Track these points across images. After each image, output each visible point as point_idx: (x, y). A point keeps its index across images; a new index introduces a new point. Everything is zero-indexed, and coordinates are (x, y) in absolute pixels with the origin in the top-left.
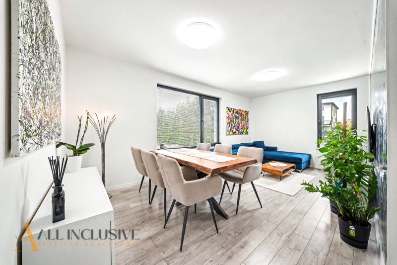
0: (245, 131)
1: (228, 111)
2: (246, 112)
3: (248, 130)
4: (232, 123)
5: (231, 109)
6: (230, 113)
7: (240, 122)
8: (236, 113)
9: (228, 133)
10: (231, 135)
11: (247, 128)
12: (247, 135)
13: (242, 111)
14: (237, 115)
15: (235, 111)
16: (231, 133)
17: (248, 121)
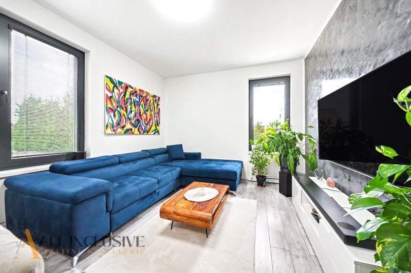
0: (153, 128)
1: (112, 86)
2: (154, 96)
3: (160, 128)
4: (123, 112)
5: (120, 83)
6: (116, 91)
7: (142, 111)
8: (131, 94)
9: (109, 131)
10: (120, 134)
11: (157, 124)
12: (156, 136)
13: (148, 94)
14: (134, 98)
15: (130, 90)
16: (119, 130)
17: (159, 113)
